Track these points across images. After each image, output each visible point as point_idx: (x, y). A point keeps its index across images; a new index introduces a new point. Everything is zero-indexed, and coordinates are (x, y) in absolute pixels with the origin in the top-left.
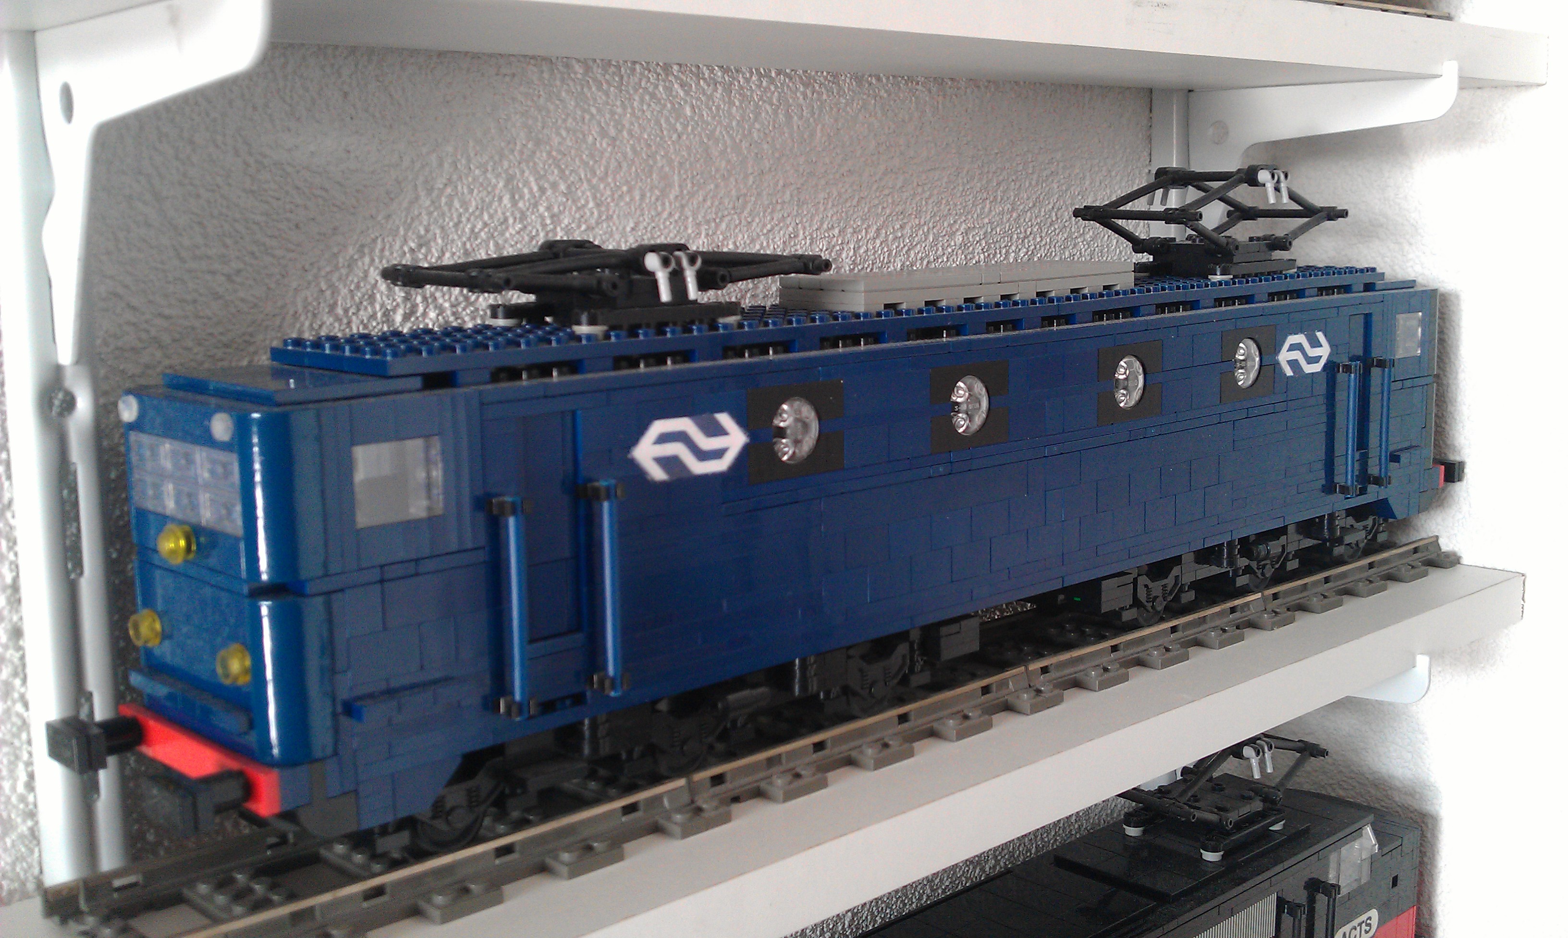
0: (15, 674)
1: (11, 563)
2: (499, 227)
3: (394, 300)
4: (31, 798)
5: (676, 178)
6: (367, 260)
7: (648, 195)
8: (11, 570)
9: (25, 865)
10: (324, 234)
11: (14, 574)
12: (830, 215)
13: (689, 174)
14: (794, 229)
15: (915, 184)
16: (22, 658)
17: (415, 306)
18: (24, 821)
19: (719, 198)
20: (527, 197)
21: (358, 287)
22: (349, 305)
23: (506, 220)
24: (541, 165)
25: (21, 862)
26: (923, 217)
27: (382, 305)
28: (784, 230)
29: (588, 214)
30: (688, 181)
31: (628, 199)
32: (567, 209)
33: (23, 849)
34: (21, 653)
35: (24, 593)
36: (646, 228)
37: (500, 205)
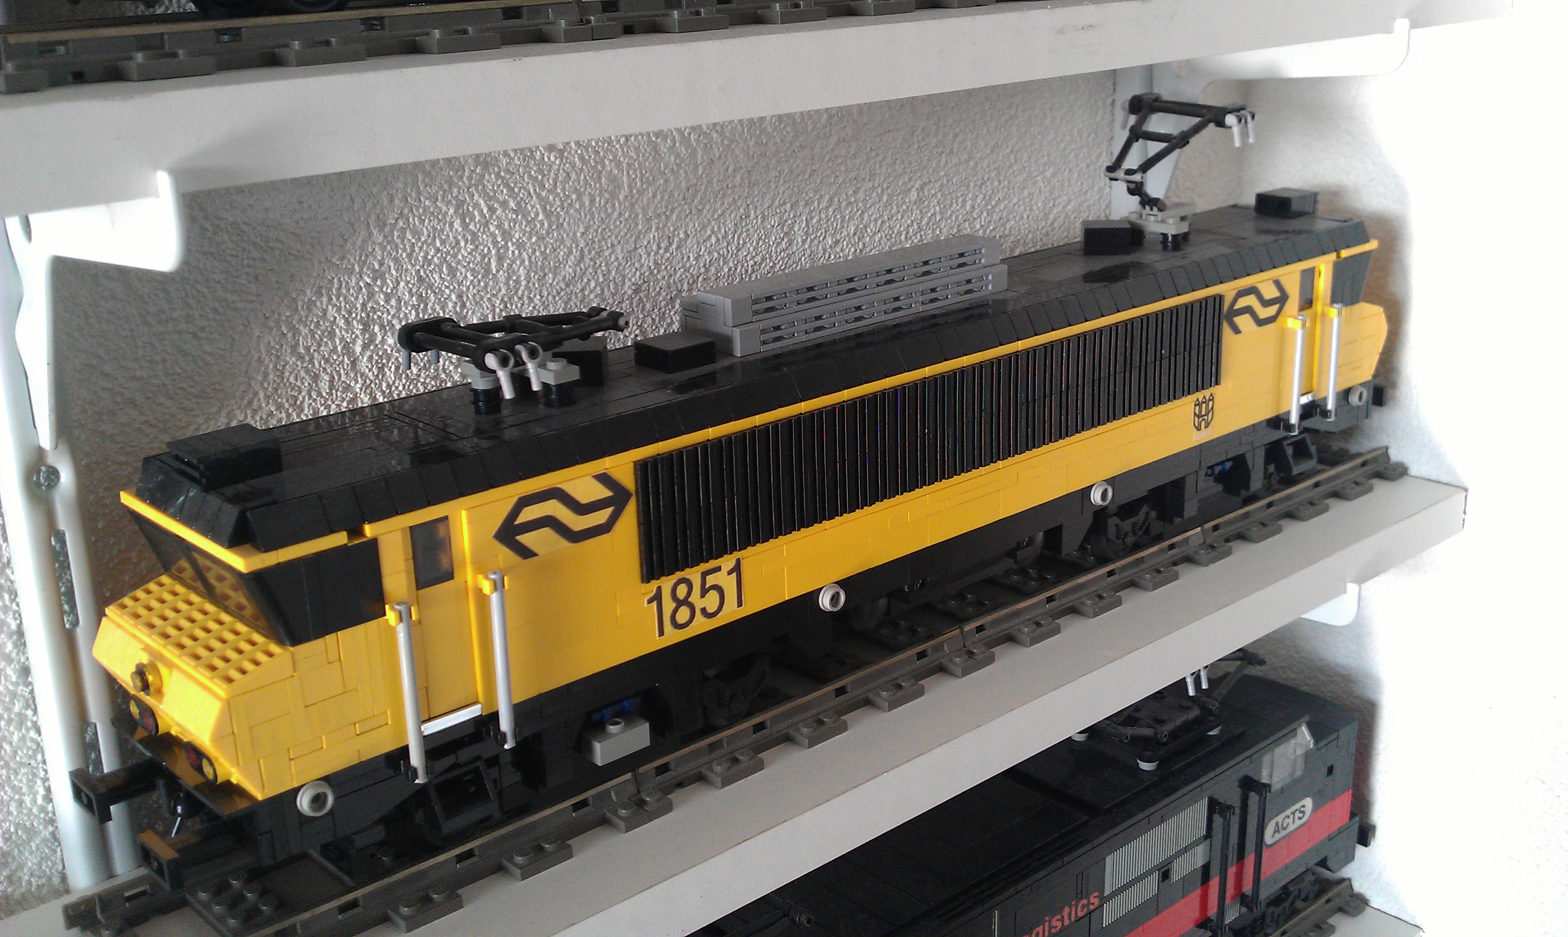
0: (27, 706)
1: (15, 612)
2: (451, 252)
3: (353, 333)
4: (50, 808)
5: (625, 178)
6: (325, 299)
7: (598, 199)
8: (16, 619)
9: (49, 863)
10: (283, 283)
11: (18, 622)
12: (781, 192)
13: (638, 173)
14: (745, 210)
15: (869, 149)
16: (32, 692)
17: (373, 335)
18: (46, 827)
19: (668, 190)
20: (477, 218)
21: (318, 324)
22: (309, 344)
23: (458, 242)
24: (491, 188)
25: (46, 862)
26: (877, 179)
27: (342, 339)
28: (735, 212)
29: (539, 226)
30: (637, 180)
31: (578, 207)
32: (517, 225)
33: (47, 851)
34: (30, 688)
35: (29, 637)
36: (596, 231)
37: (451, 230)
